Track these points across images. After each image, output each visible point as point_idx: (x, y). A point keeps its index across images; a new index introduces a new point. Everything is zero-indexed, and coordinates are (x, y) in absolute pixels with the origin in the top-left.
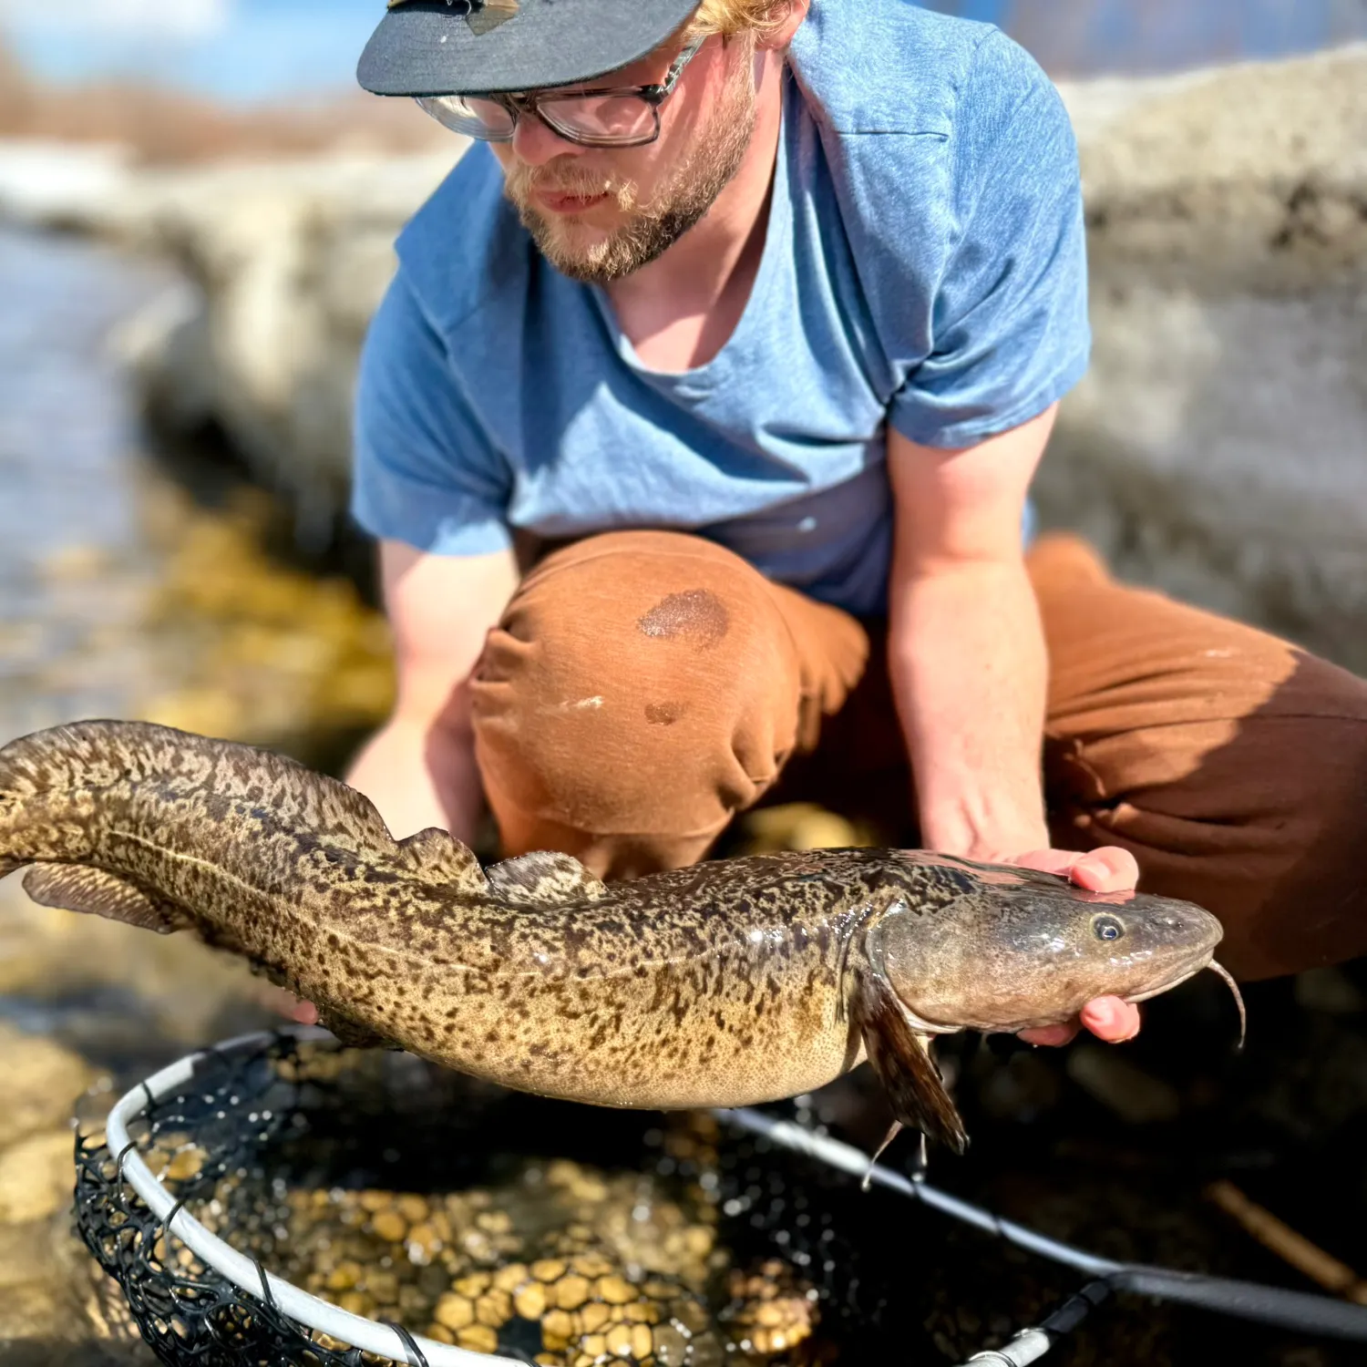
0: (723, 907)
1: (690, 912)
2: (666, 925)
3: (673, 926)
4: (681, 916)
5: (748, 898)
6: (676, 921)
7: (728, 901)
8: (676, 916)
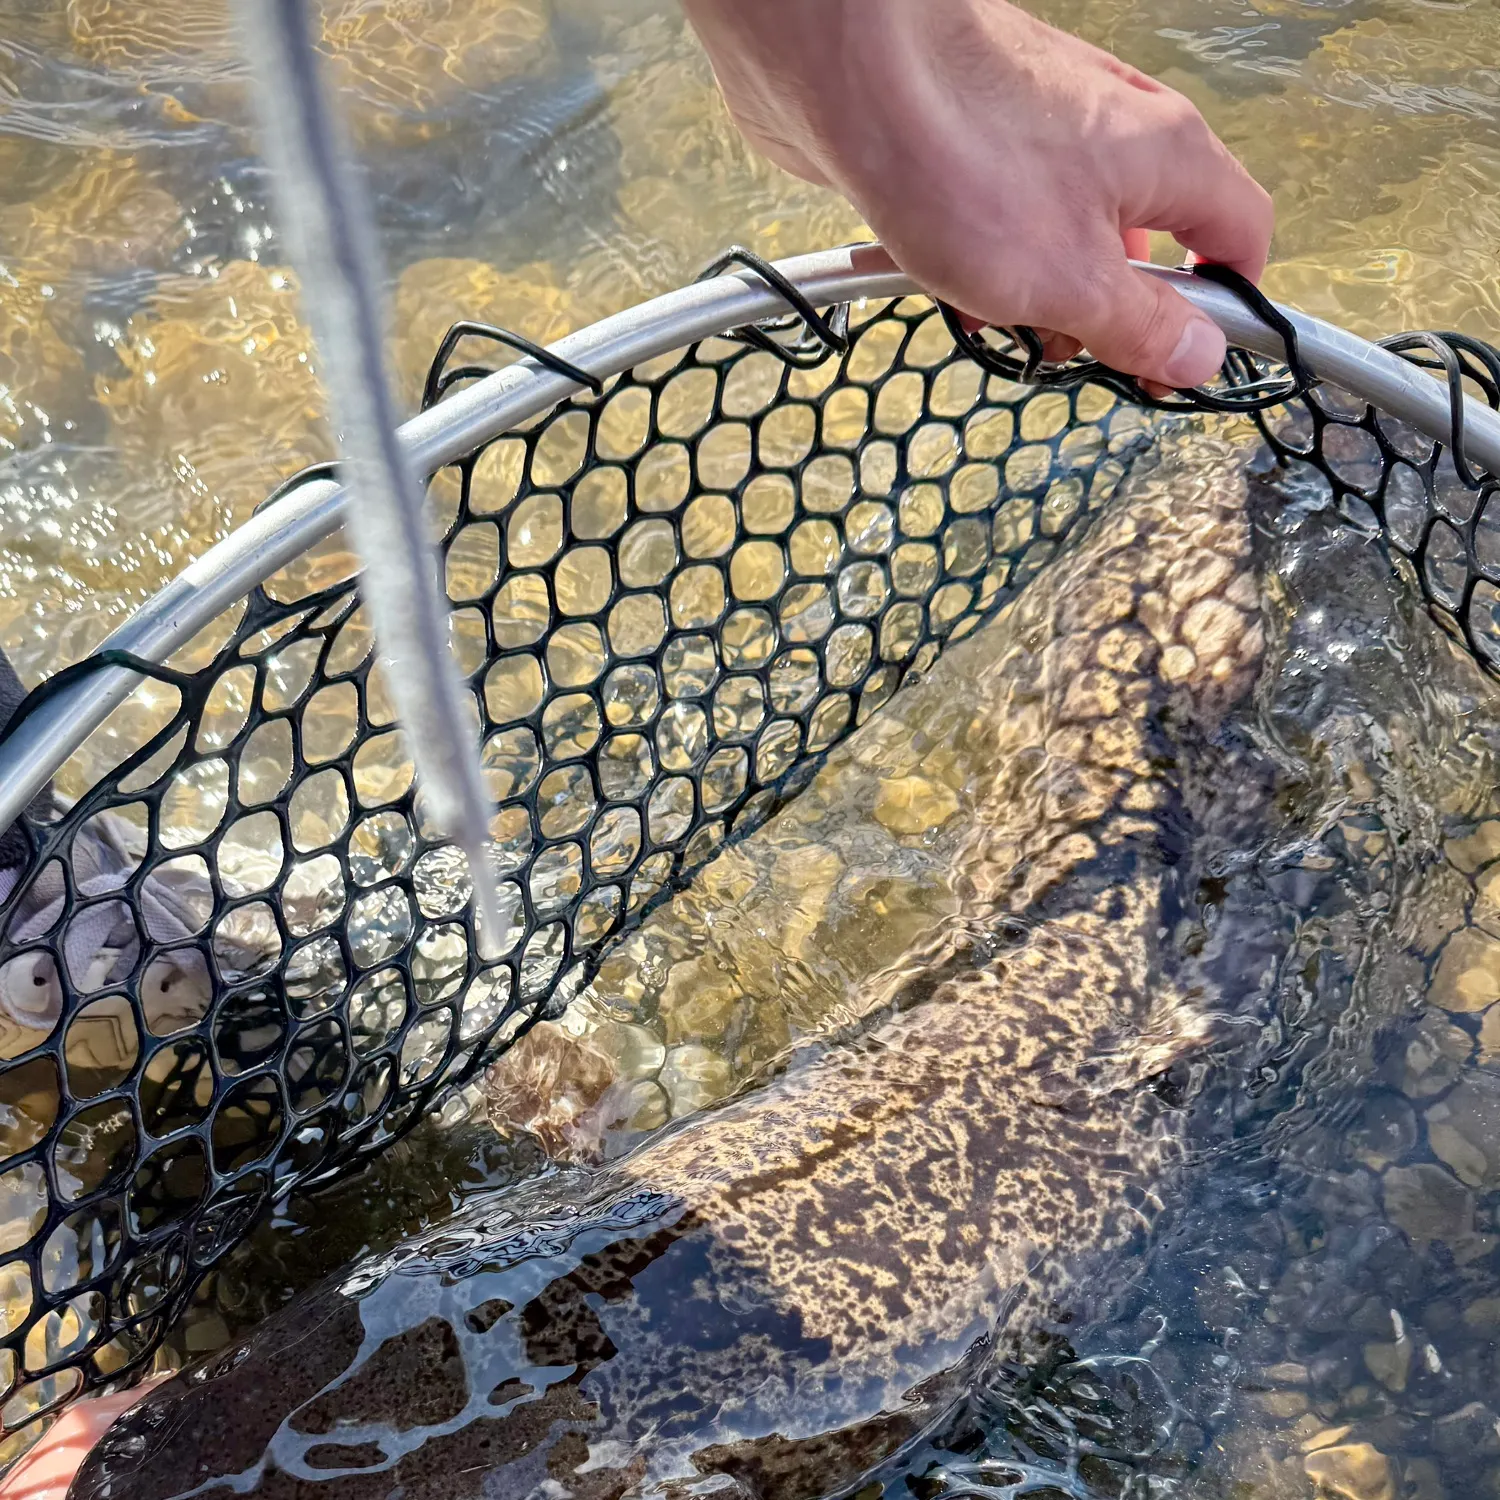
0: (905, 1100)
1: (962, 1076)
2: (994, 1037)
3: (982, 1040)
4: (976, 1062)
5: (862, 1126)
6: (981, 1051)
7: (900, 1114)
8: (984, 1059)
